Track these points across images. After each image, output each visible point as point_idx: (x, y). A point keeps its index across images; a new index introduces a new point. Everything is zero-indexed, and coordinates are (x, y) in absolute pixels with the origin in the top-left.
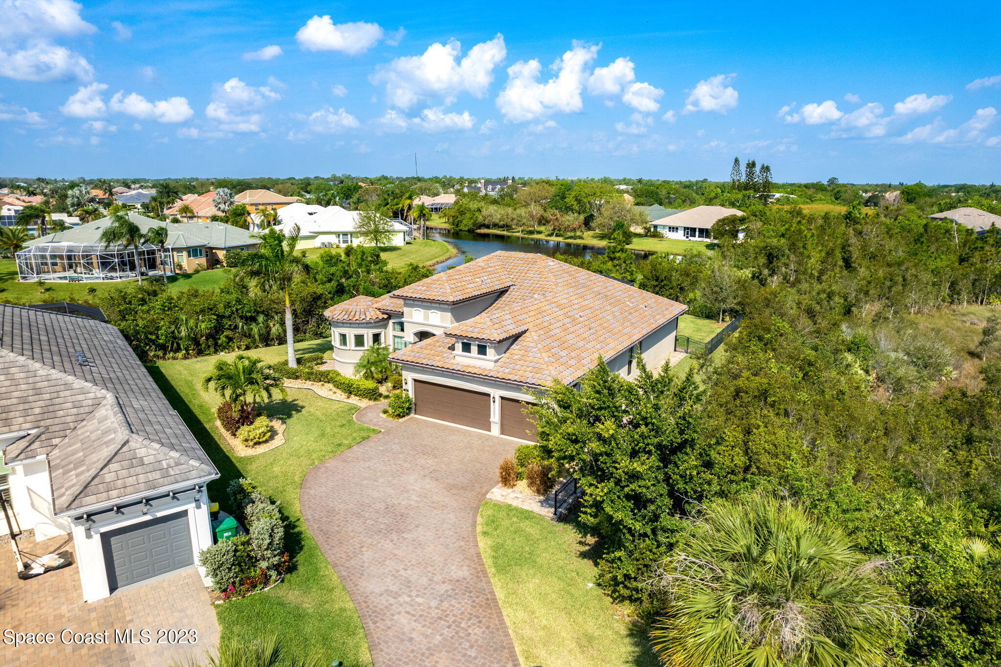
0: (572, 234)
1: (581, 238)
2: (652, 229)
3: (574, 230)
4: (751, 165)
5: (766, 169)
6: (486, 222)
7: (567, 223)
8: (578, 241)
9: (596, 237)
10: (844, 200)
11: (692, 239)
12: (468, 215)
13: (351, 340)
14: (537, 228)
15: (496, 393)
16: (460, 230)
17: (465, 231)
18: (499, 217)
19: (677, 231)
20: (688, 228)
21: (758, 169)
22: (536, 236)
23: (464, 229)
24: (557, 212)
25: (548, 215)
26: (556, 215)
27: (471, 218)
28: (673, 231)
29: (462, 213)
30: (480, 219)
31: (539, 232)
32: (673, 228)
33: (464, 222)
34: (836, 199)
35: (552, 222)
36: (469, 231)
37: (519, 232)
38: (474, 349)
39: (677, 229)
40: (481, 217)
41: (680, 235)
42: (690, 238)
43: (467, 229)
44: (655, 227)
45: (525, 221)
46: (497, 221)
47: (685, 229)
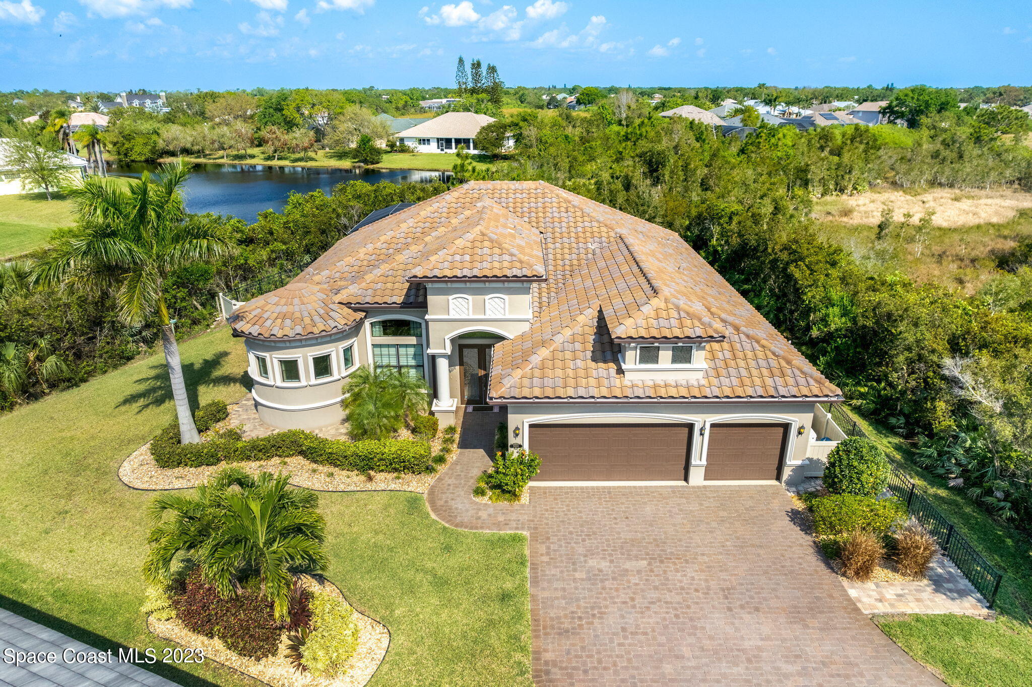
0: (302, 154)
1: (312, 159)
2: (398, 144)
3: (305, 149)
4: (477, 65)
5: (492, 69)
6: (171, 148)
7: (294, 142)
8: (310, 164)
9: (331, 157)
10: (529, 103)
11: (448, 151)
12: (140, 140)
13: (306, 368)
14: (250, 151)
15: (703, 420)
16: (133, 161)
17: (140, 161)
18: (190, 139)
19: (429, 144)
20: (442, 139)
21: (484, 70)
22: (250, 161)
23: (139, 159)
24: (275, 128)
25: (264, 133)
26: (275, 133)
27: (145, 144)
28: (424, 144)
29: (128, 138)
30: (161, 144)
31: (252, 157)
32: (424, 140)
33: (136, 149)
34: (522, 102)
35: (270, 143)
36: (147, 161)
37: (223, 157)
38: (665, 355)
39: (428, 140)
40: (161, 141)
41: (433, 148)
42: (446, 150)
43: (143, 158)
44: (402, 140)
45: (232, 142)
46: (188, 146)
47: (439, 140)
